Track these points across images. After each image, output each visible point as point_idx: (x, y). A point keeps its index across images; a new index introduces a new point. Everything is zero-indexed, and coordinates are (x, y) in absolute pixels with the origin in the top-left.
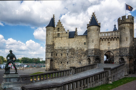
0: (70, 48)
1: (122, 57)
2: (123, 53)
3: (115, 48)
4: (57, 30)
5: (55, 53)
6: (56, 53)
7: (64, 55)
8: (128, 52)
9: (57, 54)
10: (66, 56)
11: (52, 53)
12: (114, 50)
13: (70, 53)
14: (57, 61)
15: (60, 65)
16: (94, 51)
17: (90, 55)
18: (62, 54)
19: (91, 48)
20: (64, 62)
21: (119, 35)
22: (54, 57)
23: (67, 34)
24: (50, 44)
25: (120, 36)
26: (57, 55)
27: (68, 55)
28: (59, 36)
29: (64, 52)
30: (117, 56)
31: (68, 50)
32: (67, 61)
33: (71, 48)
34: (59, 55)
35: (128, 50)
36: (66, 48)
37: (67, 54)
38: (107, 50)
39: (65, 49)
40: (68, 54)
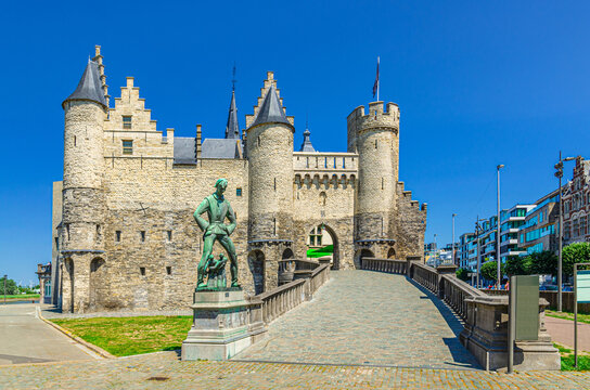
0: (179, 208)
1: (365, 247)
2: (372, 233)
3: (341, 216)
4: (121, 124)
5: (109, 229)
6: (117, 228)
7: (152, 239)
8: (386, 230)
9: (118, 233)
10: (161, 243)
11: (98, 226)
12: (338, 222)
13: (181, 227)
14: (119, 265)
15: (138, 280)
16: (277, 223)
17: (263, 238)
18: (143, 233)
19: (266, 212)
20: (152, 269)
21: (357, 169)
22: (106, 247)
23: (165, 147)
24: (92, 186)
25: (361, 171)
26: (122, 235)
27: (170, 239)
28: (131, 153)
29: (156, 226)
30: (346, 243)
31: (170, 218)
32: (167, 264)
33: (185, 208)
34: (130, 238)
35: (386, 222)
36: (161, 208)
37: (166, 233)
38: (316, 221)
39: (157, 212)
40: (170, 233)
